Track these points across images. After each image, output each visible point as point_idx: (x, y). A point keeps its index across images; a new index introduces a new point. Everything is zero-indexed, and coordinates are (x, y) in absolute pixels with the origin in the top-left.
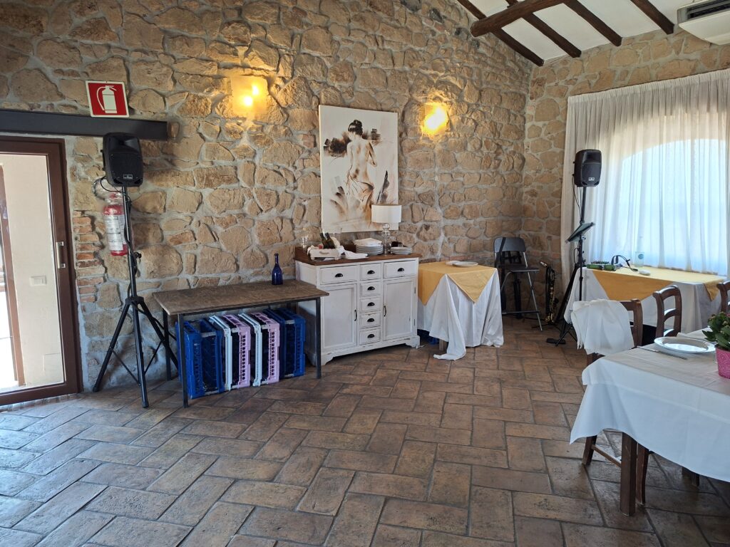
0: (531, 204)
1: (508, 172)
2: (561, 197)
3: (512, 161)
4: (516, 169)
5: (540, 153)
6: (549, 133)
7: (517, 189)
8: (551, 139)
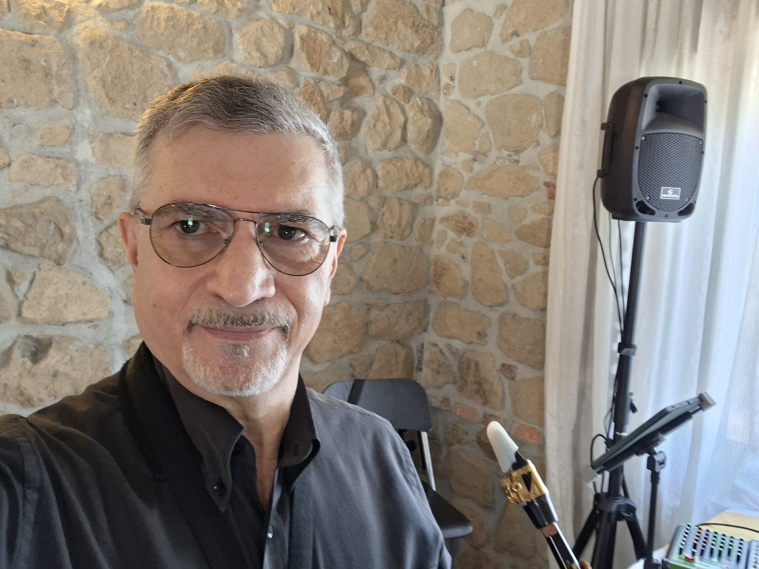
0: (456, 258)
1: (387, 154)
2: (548, 245)
3: (402, 119)
4: (413, 147)
5: (485, 100)
6: (516, 34)
7: (415, 207)
8: (520, 53)
